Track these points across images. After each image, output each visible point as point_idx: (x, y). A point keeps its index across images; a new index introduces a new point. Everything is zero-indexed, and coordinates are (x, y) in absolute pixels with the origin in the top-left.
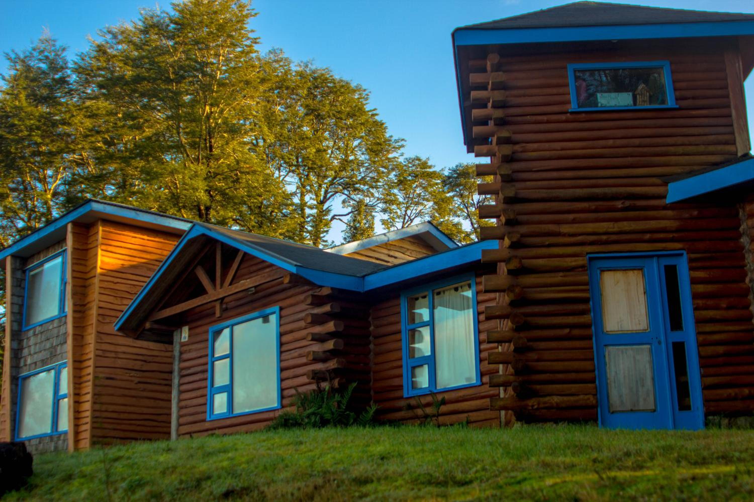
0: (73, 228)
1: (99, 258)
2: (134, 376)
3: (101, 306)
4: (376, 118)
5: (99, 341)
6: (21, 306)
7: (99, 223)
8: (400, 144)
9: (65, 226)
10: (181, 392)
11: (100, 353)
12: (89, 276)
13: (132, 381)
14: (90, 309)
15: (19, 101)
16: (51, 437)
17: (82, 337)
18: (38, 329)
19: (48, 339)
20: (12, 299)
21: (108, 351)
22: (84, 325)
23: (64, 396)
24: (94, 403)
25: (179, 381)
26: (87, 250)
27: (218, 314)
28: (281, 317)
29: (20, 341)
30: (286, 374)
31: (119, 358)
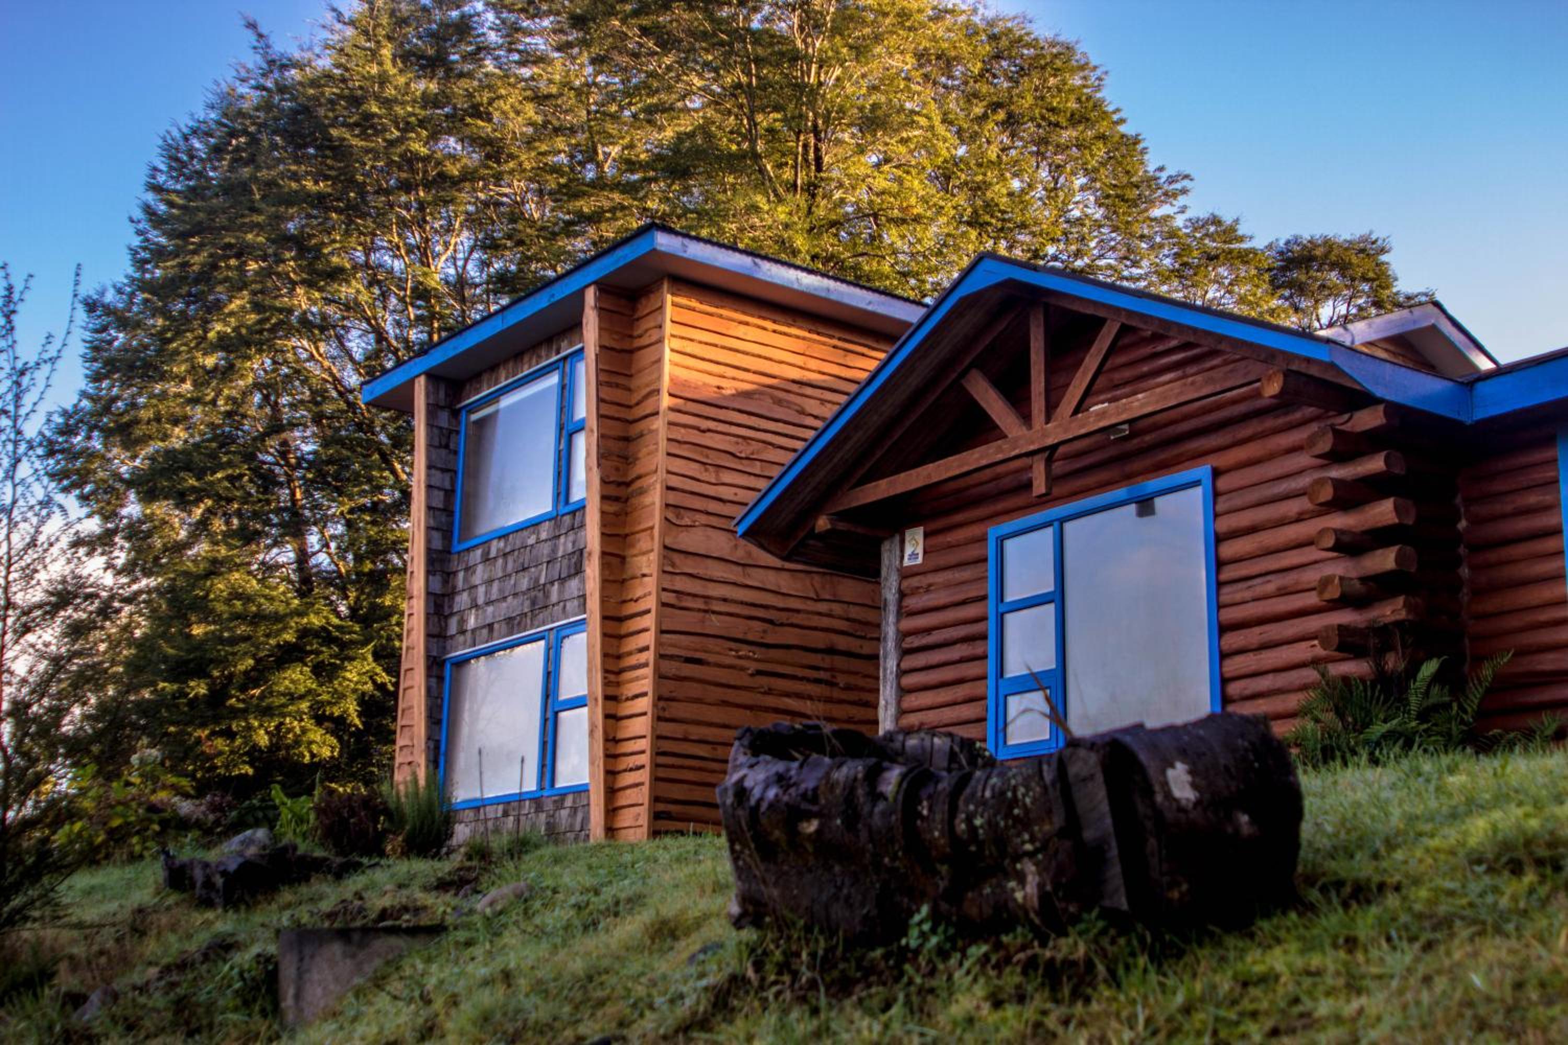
0: (597, 299)
1: (667, 368)
2: (748, 658)
3: (671, 484)
4: (1122, 129)
5: (669, 569)
6: (449, 494)
7: (665, 286)
8: (1178, 186)
9: (581, 293)
10: (903, 691)
11: (669, 598)
12: (639, 412)
13: (743, 669)
14: (642, 492)
15: (380, 64)
16: (537, 802)
17: (623, 559)
18: (495, 546)
19: (524, 569)
20: (428, 476)
21: (689, 594)
22: (627, 531)
23: (577, 703)
24: (659, 718)
25: (898, 665)
26: (631, 352)
27: (1039, 487)
28: (1216, 494)
29: (447, 576)
30: (1233, 640)
31: (714, 612)
